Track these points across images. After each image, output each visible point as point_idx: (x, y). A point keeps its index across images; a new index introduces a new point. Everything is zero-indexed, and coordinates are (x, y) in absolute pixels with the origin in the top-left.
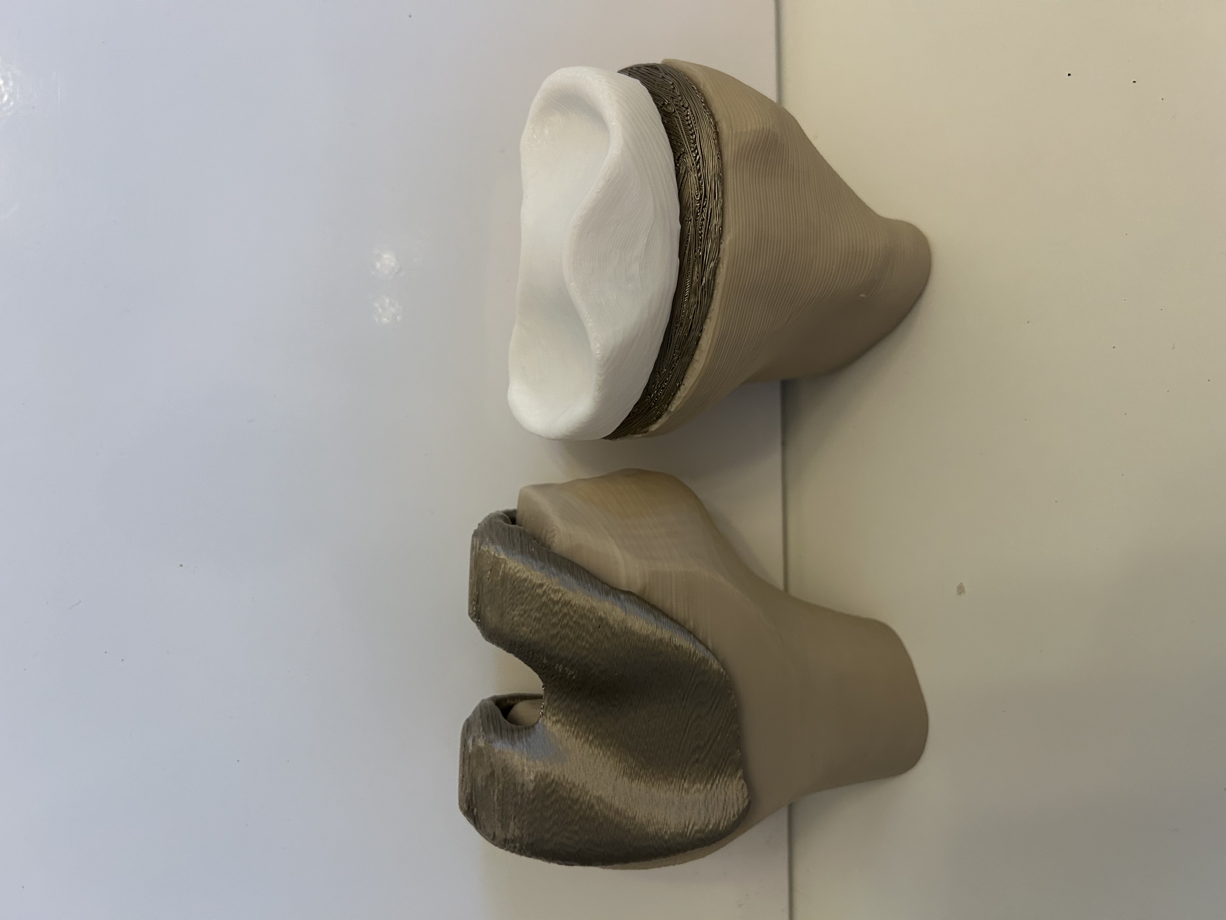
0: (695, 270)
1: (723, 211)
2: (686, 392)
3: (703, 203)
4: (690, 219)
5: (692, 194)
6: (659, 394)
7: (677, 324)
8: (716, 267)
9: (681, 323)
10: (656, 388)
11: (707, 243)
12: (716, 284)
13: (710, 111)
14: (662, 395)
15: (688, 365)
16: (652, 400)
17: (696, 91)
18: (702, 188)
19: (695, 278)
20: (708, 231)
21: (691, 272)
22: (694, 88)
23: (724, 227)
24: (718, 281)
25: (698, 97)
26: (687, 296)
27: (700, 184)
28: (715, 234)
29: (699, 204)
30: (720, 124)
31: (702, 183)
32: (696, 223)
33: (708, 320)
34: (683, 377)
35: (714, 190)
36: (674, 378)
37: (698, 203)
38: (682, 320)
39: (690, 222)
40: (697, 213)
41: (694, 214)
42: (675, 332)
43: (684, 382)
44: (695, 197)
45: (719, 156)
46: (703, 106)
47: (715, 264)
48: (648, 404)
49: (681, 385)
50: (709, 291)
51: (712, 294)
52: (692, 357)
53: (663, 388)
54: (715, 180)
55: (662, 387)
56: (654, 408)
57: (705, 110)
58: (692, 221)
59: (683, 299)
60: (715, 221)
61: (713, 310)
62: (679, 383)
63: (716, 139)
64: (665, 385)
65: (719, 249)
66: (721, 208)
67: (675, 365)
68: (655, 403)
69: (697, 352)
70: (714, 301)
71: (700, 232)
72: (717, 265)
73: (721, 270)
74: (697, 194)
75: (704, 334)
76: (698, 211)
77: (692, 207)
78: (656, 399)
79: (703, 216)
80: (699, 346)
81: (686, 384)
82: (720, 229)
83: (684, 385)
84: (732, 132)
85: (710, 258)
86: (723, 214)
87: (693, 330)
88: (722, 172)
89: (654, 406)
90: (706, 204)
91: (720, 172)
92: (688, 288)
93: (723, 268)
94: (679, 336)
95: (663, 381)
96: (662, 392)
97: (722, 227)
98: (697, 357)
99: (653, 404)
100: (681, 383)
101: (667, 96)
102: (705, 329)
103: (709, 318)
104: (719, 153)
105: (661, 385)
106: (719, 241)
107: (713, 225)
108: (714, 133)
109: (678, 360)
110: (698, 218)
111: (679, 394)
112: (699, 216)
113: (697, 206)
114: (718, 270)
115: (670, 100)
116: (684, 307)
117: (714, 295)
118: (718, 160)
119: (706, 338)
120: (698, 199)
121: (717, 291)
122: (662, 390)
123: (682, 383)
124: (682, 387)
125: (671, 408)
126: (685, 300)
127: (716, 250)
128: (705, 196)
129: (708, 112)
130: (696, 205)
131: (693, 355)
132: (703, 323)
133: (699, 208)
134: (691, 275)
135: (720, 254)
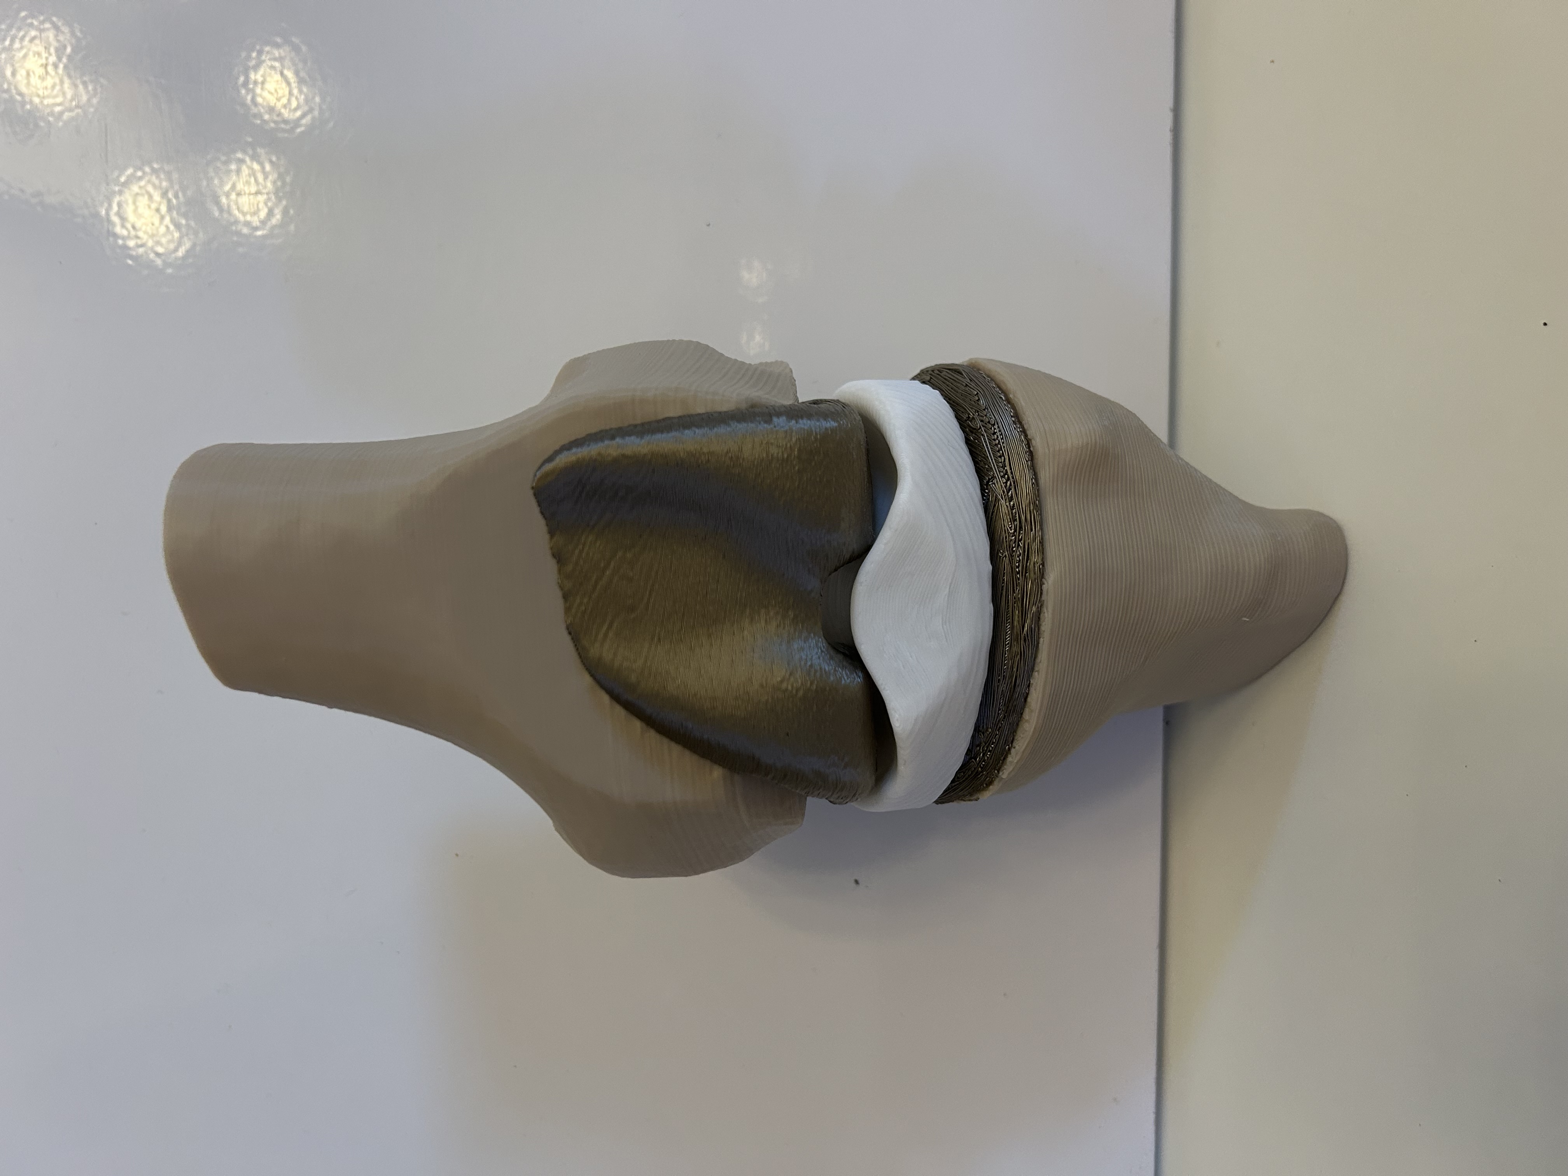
0: (1015, 613)
1: (1042, 545)
2: (1018, 757)
3: (1019, 536)
4: (1004, 555)
5: (1004, 526)
6: (986, 758)
7: (999, 676)
8: (1039, 613)
9: (1004, 676)
10: (981, 751)
11: (1027, 582)
12: (1041, 631)
13: (1022, 426)
14: (989, 759)
15: (1018, 725)
16: (978, 764)
17: (1005, 402)
18: (1017, 519)
19: (1016, 623)
20: (1026, 569)
21: (1011, 616)
22: (1002, 398)
23: (1045, 565)
24: (1043, 628)
25: (1006, 409)
26: (1008, 644)
27: (1014, 514)
28: (1035, 573)
29: (1013, 538)
30: (1033, 442)
31: (1016, 513)
32: (1012, 560)
33: (1036, 674)
34: (1013, 739)
35: (1029, 520)
36: (1002, 740)
37: (1013, 536)
38: (1004, 672)
39: (1004, 558)
40: (1013, 548)
41: (1008, 549)
42: (998, 686)
43: (1014, 744)
44: (1008, 530)
45: (1033, 481)
46: (1013, 421)
47: (1038, 608)
48: (975, 768)
49: (1011, 748)
50: (1032, 639)
51: (1038, 643)
52: (1021, 716)
53: (990, 751)
54: (1030, 510)
55: (988, 749)
56: (981, 774)
57: (1015, 426)
58: (1007, 558)
59: (1003, 648)
60: (1035, 558)
61: (1040, 662)
62: (1009, 746)
63: (1029, 460)
64: (992, 747)
65: (1041, 590)
66: (1040, 542)
67: (1002, 724)
68: (982, 768)
69: (1027, 710)
70: (1040, 651)
71: (1017, 570)
72: (1040, 609)
73: (1046, 614)
74: (1010, 526)
75: (1032, 689)
76: (1014, 545)
77: (1006, 541)
78: (983, 763)
79: (1019, 551)
80: (1028, 704)
81: (1017, 747)
82: (1041, 566)
83: (1014, 748)
84: (1049, 451)
85: (1032, 602)
86: (1043, 549)
87: (1019, 685)
88: (1038, 499)
89: (982, 772)
90: (1022, 537)
91: (1036, 500)
92: (1009, 634)
93: (1048, 611)
94: (1002, 691)
95: (990, 743)
96: (989, 755)
97: (1043, 564)
98: (1026, 715)
99: (980, 769)
100: (1010, 745)
101: (971, 408)
102: (1032, 684)
103: (1037, 671)
104: (1034, 477)
105: (987, 748)
106: (1041, 580)
107: (1032, 563)
108: (1026, 454)
109: (1004, 718)
110: (1014, 554)
111: (1009, 759)
112: (1014, 551)
113: (1011, 540)
114: (1042, 615)
115: (974, 414)
116: (1005, 658)
117: (1040, 645)
118: (1032, 485)
119: (1034, 695)
120: (1013, 531)
121: (1043, 640)
122: (989, 753)
123: (1012, 746)
124: (1013, 750)
125: (1003, 774)
126: (1006, 648)
127: (1038, 592)
128: (1021, 528)
129: (1019, 428)
130: (1010, 538)
131: (1022, 714)
132: (1030, 676)
133: (1015, 542)
134: (1011, 618)
135: (1043, 596)
